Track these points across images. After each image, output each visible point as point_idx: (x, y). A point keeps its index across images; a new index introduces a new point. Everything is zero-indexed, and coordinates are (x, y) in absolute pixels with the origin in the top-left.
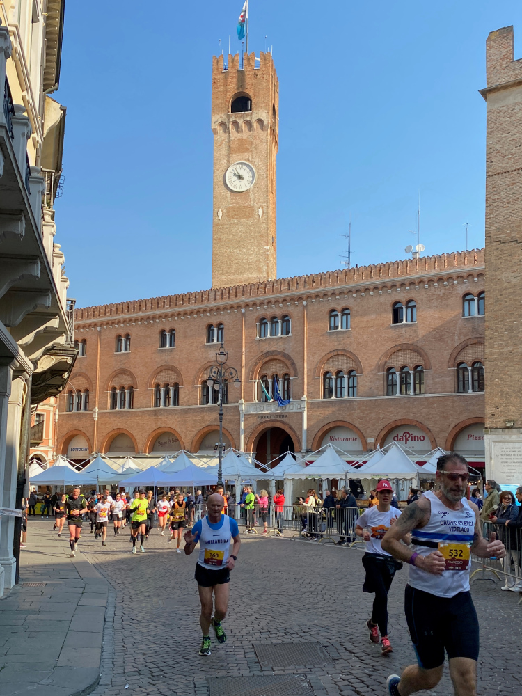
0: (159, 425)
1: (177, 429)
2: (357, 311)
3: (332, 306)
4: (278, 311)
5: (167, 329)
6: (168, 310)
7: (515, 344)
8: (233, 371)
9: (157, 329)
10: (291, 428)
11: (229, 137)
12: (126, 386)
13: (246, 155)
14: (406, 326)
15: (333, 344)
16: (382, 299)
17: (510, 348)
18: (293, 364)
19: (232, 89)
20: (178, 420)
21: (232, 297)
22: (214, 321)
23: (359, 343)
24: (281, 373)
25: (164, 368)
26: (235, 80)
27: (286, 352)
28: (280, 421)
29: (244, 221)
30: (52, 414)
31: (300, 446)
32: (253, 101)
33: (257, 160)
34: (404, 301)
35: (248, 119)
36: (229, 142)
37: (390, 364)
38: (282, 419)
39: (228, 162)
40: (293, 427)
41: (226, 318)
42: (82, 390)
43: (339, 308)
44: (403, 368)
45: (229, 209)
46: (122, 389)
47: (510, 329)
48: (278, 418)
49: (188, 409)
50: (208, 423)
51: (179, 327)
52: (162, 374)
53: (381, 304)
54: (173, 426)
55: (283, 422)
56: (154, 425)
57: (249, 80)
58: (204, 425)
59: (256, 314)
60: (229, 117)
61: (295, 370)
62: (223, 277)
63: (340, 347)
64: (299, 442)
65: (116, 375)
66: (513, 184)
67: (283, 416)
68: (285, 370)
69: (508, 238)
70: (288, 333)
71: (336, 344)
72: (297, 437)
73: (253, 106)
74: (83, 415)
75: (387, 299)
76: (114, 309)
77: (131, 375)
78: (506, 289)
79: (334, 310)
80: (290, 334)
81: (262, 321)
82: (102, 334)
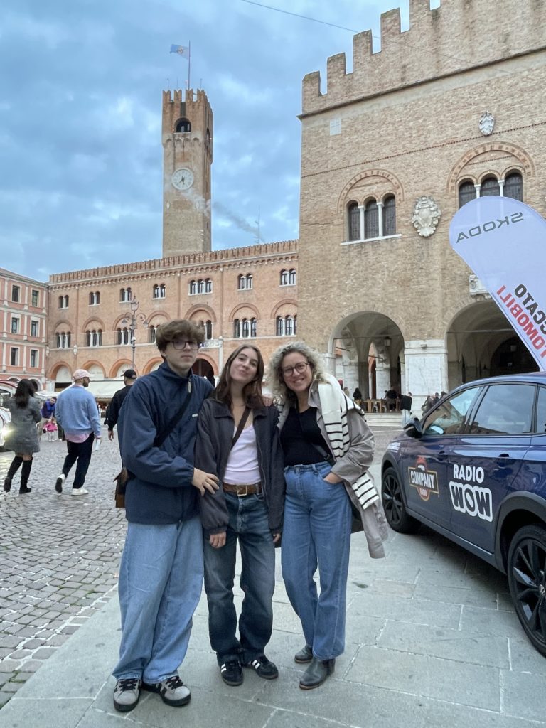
0: (120, 357)
2: (257, 276)
3: (240, 272)
4: (203, 276)
5: (126, 288)
6: (126, 274)
7: (316, 296)
8: (142, 315)
9: (119, 288)
10: (211, 359)
11: (175, 150)
12: (97, 330)
13: (187, 164)
14: (289, 286)
15: (240, 299)
16: (274, 268)
17: (313, 299)
18: (213, 313)
19: (177, 117)
21: (171, 265)
22: (159, 282)
23: (258, 299)
24: (205, 321)
25: (123, 316)
26: (179, 109)
27: (209, 305)
28: (204, 355)
29: (185, 211)
30: (44, 350)
31: (218, 371)
32: (192, 125)
33: (195, 168)
34: (288, 269)
35: (188, 137)
36: (174, 154)
37: (279, 313)
38: (206, 353)
39: (174, 169)
40: (213, 358)
41: (167, 280)
42: (66, 332)
43: (245, 273)
44: (288, 316)
45: (175, 202)
46: (94, 331)
47: (313, 286)
48: (204, 353)
49: (141, 346)
50: (154, 356)
51: (134, 286)
52: (122, 321)
53: (273, 271)
55: (206, 355)
56: (116, 357)
57: (189, 109)
58: (152, 357)
59: (189, 277)
60: (174, 136)
61: (215, 318)
62: (170, 251)
63: (246, 302)
64: (217, 369)
65: (89, 322)
66: (317, 183)
67: (207, 351)
68: (208, 318)
69: (313, 222)
70: (210, 291)
71: (243, 299)
72: (216, 365)
73: (192, 128)
74: (67, 350)
75: (277, 267)
76: (88, 273)
77: (101, 322)
78: (312, 257)
79: (241, 275)
80: (211, 292)
81: (192, 282)
82: (80, 292)
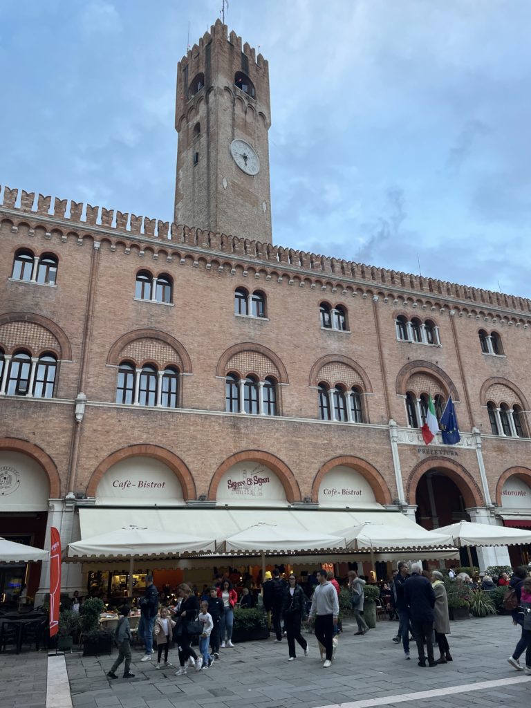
1: (282, 456)
2: (507, 339)
3: (480, 325)
5: (252, 288)
6: (254, 261)
9: (231, 284)
10: (465, 471)
12: (161, 363)
15: (492, 369)
16: (527, 334)
20: (282, 441)
21: (359, 276)
22: (332, 300)
24: (432, 393)
25: (247, 347)
27: (439, 366)
28: (449, 460)
31: (482, 498)
38: (452, 457)
40: (468, 470)
41: (350, 301)
43: (488, 330)
48: (446, 456)
49: (301, 424)
50: (340, 452)
51: (273, 291)
52: (243, 356)
53: (527, 338)
54: (273, 450)
55: (453, 462)
59: (393, 308)
63: (499, 375)
64: (479, 491)
67: (452, 454)
68: (436, 390)
71: (495, 370)
72: (476, 485)
77: (178, 347)
80: (440, 345)
81: (400, 319)
